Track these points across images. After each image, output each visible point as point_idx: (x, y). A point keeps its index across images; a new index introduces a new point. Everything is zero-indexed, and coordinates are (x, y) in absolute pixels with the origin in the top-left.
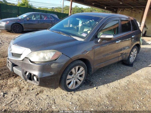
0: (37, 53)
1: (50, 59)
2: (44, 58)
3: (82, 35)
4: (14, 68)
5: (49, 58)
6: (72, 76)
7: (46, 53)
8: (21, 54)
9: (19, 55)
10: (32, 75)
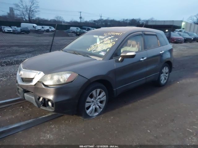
0: (51, 76)
1: (66, 81)
2: (59, 81)
3: (100, 54)
4: (25, 94)
5: (64, 81)
6: (92, 99)
7: (61, 75)
8: (33, 78)
9: (30, 80)
10: (46, 100)
